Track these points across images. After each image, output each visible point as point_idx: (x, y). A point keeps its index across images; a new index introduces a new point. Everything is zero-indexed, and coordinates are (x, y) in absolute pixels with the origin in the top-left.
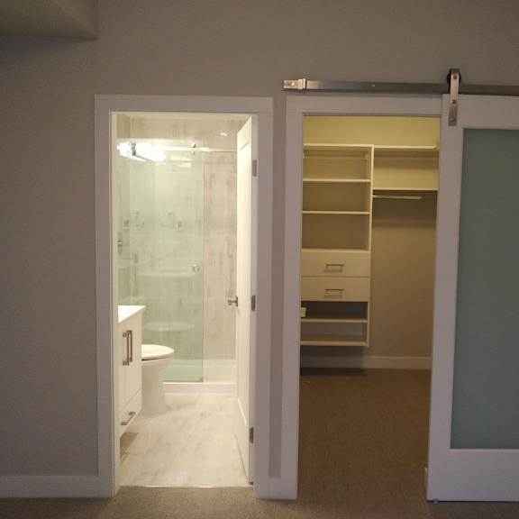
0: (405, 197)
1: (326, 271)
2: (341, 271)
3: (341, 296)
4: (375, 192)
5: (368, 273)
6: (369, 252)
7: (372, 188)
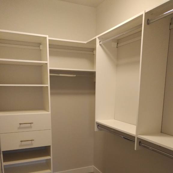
0: (61, 75)
1: (19, 128)
2: (31, 127)
3: (32, 144)
4: (51, 71)
5: (50, 127)
6: (50, 113)
7: (49, 68)
